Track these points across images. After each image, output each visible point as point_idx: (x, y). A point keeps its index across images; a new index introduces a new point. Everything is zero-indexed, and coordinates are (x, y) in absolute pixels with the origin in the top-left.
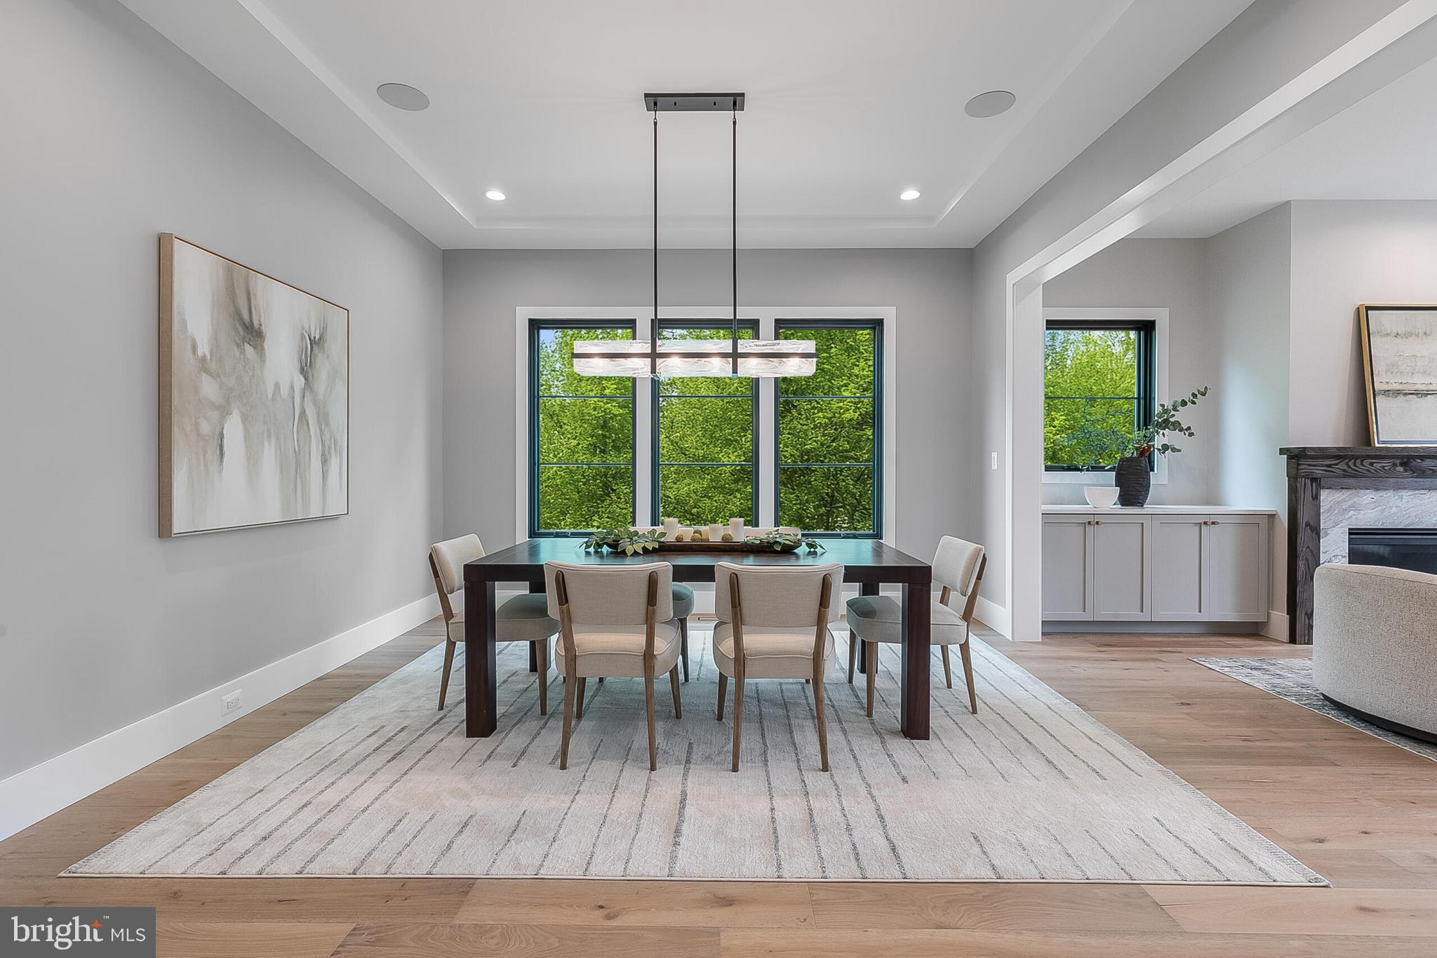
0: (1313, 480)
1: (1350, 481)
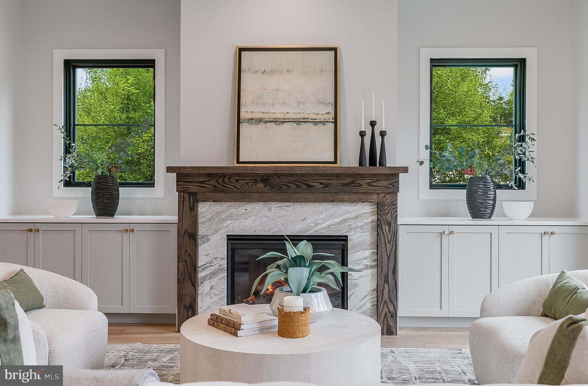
1: (220, 195)
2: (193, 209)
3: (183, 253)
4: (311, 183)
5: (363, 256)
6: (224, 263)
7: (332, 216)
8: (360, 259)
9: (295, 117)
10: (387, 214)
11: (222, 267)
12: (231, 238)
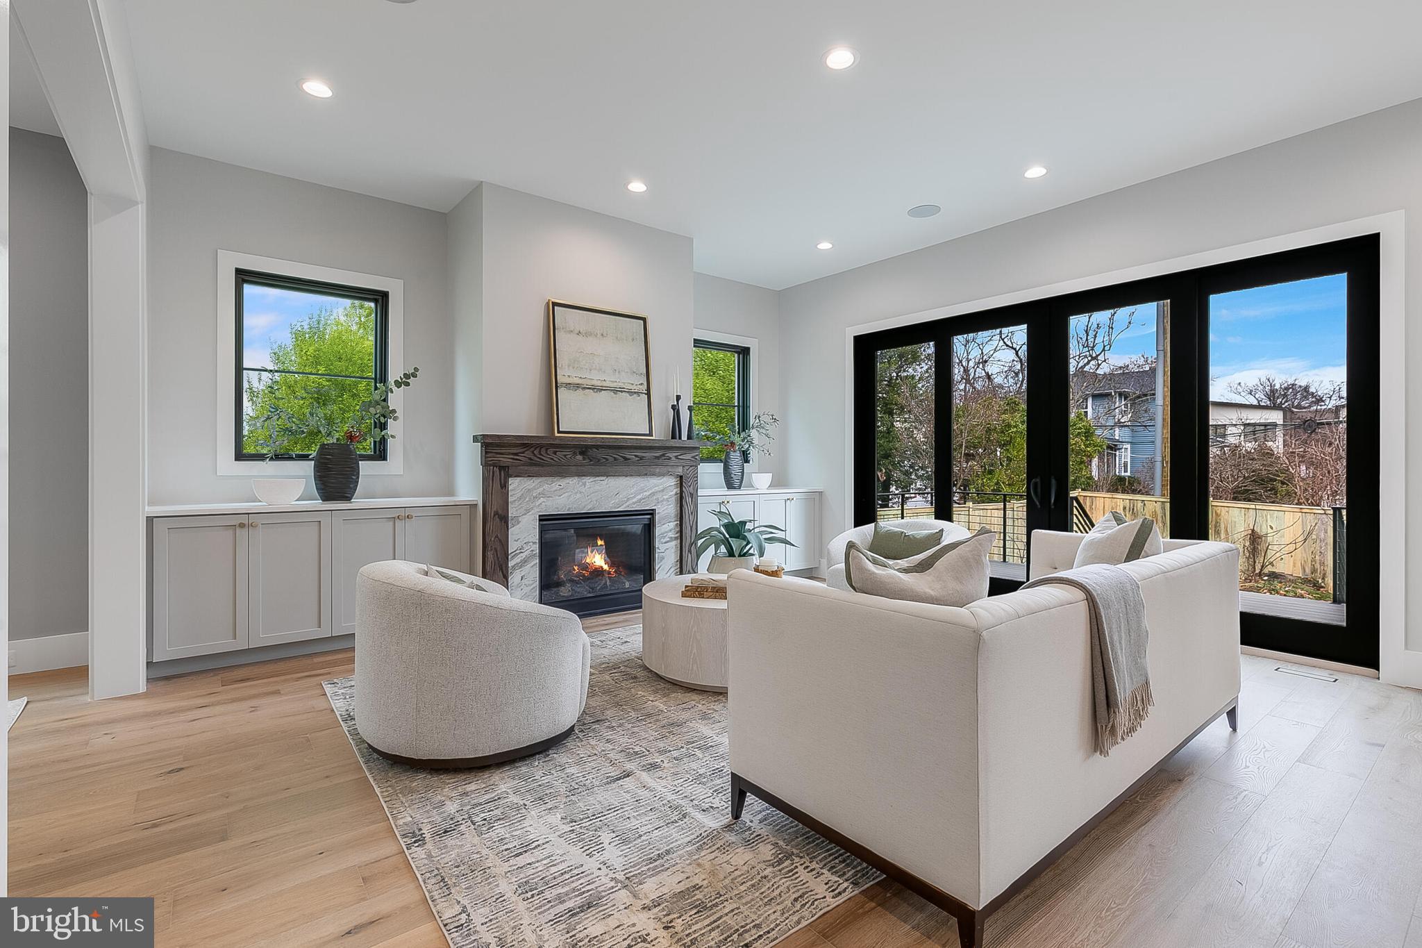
0: (501, 468)
1: (536, 469)
2: (504, 486)
3: (493, 539)
4: (628, 457)
5: (669, 529)
6: (536, 548)
7: (643, 490)
8: (666, 532)
9: (612, 385)
10: (690, 486)
11: (534, 553)
12: (542, 519)
